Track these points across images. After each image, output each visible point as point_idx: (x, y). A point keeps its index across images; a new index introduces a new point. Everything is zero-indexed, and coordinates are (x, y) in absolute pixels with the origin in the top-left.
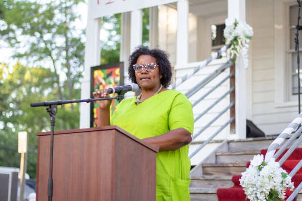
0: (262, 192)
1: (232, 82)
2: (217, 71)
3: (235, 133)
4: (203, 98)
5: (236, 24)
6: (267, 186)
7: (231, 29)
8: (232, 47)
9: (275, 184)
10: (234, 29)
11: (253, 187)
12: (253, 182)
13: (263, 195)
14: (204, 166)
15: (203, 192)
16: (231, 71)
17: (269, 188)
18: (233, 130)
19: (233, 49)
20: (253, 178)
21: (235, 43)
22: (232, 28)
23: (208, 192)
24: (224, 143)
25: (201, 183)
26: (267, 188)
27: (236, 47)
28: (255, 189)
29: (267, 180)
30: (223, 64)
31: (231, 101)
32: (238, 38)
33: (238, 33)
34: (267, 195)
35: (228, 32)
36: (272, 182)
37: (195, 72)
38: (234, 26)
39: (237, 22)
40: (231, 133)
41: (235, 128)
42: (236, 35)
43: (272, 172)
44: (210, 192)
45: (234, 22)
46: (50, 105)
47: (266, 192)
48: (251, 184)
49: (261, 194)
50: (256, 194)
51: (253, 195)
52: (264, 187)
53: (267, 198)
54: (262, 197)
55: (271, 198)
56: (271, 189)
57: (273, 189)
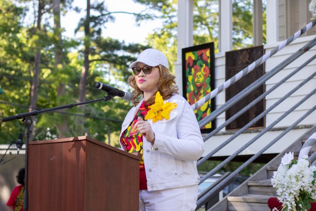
0: (291, 193)
2: (300, 50)
4: (283, 81)
6: (295, 187)
9: (303, 184)
13: (292, 196)
17: (297, 188)
20: (283, 178)
26: (295, 190)
28: (284, 189)
29: (294, 180)
34: (297, 196)
36: (300, 183)
37: (273, 53)
43: (299, 171)
46: (24, 117)
47: (295, 193)
48: (281, 184)
49: (289, 196)
50: (285, 195)
51: (283, 197)
52: (292, 188)
53: (298, 199)
54: (290, 199)
55: (303, 199)
56: (300, 190)
57: (302, 189)
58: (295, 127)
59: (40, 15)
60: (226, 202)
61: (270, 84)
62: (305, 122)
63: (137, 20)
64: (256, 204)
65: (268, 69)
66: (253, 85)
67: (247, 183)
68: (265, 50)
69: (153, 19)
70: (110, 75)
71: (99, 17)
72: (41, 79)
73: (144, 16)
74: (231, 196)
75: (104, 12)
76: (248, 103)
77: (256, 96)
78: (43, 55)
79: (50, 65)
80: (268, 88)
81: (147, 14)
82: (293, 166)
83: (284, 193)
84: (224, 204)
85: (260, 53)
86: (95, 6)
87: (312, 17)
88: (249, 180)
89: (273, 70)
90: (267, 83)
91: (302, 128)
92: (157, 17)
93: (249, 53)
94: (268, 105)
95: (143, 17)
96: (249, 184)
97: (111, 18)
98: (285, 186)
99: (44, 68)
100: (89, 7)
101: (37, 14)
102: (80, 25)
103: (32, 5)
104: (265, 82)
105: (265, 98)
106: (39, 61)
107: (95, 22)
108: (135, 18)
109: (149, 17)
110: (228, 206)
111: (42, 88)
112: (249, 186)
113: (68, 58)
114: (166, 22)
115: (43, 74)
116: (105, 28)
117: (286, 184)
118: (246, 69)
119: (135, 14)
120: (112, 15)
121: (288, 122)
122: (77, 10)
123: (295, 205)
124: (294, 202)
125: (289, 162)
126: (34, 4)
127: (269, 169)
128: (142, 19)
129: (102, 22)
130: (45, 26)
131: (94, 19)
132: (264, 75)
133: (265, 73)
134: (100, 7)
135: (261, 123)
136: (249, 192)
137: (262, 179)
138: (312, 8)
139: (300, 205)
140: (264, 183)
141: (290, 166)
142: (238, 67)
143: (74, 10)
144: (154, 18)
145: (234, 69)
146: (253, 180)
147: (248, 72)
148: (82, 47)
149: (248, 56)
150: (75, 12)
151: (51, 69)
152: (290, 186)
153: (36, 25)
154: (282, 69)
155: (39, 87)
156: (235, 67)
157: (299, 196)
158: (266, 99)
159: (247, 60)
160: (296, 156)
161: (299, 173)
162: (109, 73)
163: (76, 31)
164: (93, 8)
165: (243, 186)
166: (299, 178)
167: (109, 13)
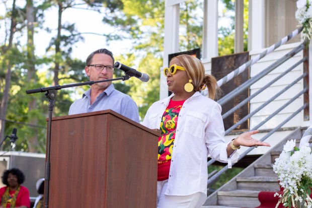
0: (293, 178)
1: (306, 67)
2: (287, 55)
3: (309, 120)
4: (268, 86)
5: (308, 6)
6: (297, 172)
7: (302, 12)
8: (304, 30)
9: (305, 170)
10: (306, 11)
11: (285, 173)
12: (285, 168)
13: (294, 181)
14: (273, 154)
15: (265, 181)
16: (304, 55)
17: (300, 174)
18: (307, 116)
19: (304, 32)
20: (285, 164)
21: (307, 26)
22: (304, 10)
23: (270, 181)
24: (297, 131)
25: (267, 171)
26: (297, 175)
27: (308, 30)
28: (287, 175)
29: (297, 166)
30: (295, 48)
31: (304, 87)
32: (310, 20)
33: (309, 16)
34: (298, 182)
35: (300, 15)
36: (303, 169)
37: (261, 58)
38: (306, 8)
39: (309, 3)
40: (304, 121)
41: (308, 115)
42: (308, 17)
43: (302, 157)
44: (272, 181)
45: (306, 4)
46: (48, 91)
47: (297, 178)
48: (283, 170)
49: (292, 181)
50: (288, 180)
51: (285, 182)
52: (294, 173)
53: (299, 184)
54: (293, 183)
55: (304, 185)
56: (302, 175)
57: (304, 175)
58: (279, 129)
59: (12, 33)
60: (216, 196)
61: (254, 88)
62: (289, 125)
63: (107, 40)
64: (246, 198)
65: (253, 74)
66: (244, 86)
67: (236, 179)
68: (250, 56)
69: (121, 40)
70: (76, 94)
71: (70, 36)
72: (11, 95)
73: (114, 36)
74: (221, 190)
75: (74, 33)
76: (232, 107)
77: (241, 100)
78: (13, 72)
79: (20, 82)
80: (252, 93)
81: (116, 35)
82: (295, 152)
83: (286, 179)
84: (214, 198)
85: (245, 58)
86: (66, 26)
87: (298, 24)
88: (238, 176)
89: (258, 76)
90: (252, 87)
91: (286, 130)
92: (125, 38)
93: (235, 59)
94: (253, 108)
95: (113, 38)
96: (238, 180)
97: (82, 38)
98: (288, 172)
99: (14, 85)
100: (60, 27)
101: (9, 32)
102: (51, 44)
103: (4, 24)
104: (249, 86)
105: (249, 101)
106: (10, 78)
107: (65, 41)
108: (105, 38)
109: (118, 38)
110: (218, 200)
111: (12, 104)
112: (238, 182)
113: (37, 76)
114: (135, 42)
115: (12, 91)
116: (76, 47)
117: (289, 169)
118: (237, 70)
119: (104, 35)
120: (82, 35)
121: (272, 124)
122: (48, 30)
123: (297, 189)
124: (296, 187)
125: (291, 149)
126: (6, 23)
127: (257, 167)
128: (112, 40)
129: (72, 41)
130: (16, 45)
131: (64, 38)
132: (249, 80)
133: (250, 78)
134: (71, 28)
135: (245, 126)
136: (238, 188)
137: (250, 176)
138: (298, 16)
139: (302, 190)
140: (252, 179)
141: (292, 153)
142: (223, 72)
143: (45, 30)
144: (123, 39)
145: (219, 74)
146: (242, 176)
147: (239, 73)
148: (52, 65)
149: (233, 62)
150: (46, 32)
151: (20, 85)
152: (293, 171)
153: (7, 43)
154: (266, 74)
155: (9, 103)
156: (220, 73)
157: (300, 182)
158: (251, 102)
159: (233, 65)
160: (298, 143)
161: (302, 159)
162: (75, 92)
163: (48, 50)
164: (64, 28)
165: (232, 182)
166: (302, 164)
167: (79, 34)
